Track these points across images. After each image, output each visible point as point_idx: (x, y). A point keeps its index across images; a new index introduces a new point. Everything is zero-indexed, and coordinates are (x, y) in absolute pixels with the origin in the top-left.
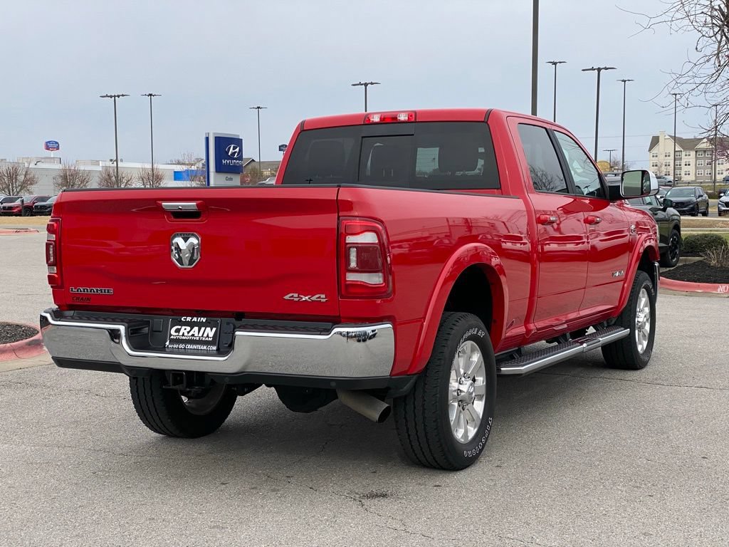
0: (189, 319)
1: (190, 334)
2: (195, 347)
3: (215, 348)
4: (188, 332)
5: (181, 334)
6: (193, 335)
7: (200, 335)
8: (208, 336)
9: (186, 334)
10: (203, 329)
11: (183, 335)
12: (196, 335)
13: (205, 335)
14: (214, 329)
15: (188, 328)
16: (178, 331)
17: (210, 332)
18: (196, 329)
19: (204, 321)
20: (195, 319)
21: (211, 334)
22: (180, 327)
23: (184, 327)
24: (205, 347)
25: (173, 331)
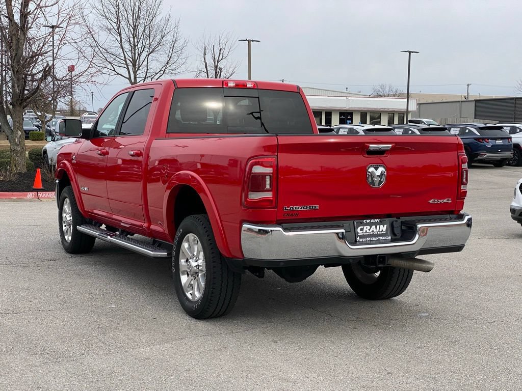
0: (368, 221)
1: (371, 231)
2: (377, 238)
3: (390, 238)
4: (369, 230)
5: (364, 231)
6: (373, 231)
7: (378, 230)
8: (382, 231)
9: (368, 231)
10: (378, 226)
11: (366, 232)
12: (375, 231)
13: (381, 230)
14: (385, 226)
15: (369, 227)
16: (362, 230)
17: (383, 228)
18: (374, 227)
19: (379, 221)
20: (372, 221)
21: (384, 229)
22: (362, 227)
23: (365, 227)
24: (384, 238)
25: (359, 230)
